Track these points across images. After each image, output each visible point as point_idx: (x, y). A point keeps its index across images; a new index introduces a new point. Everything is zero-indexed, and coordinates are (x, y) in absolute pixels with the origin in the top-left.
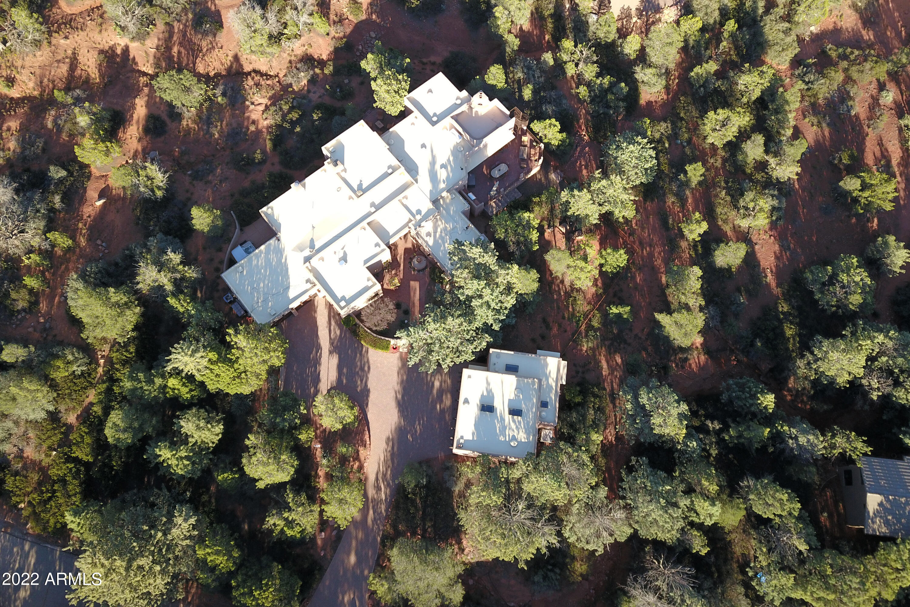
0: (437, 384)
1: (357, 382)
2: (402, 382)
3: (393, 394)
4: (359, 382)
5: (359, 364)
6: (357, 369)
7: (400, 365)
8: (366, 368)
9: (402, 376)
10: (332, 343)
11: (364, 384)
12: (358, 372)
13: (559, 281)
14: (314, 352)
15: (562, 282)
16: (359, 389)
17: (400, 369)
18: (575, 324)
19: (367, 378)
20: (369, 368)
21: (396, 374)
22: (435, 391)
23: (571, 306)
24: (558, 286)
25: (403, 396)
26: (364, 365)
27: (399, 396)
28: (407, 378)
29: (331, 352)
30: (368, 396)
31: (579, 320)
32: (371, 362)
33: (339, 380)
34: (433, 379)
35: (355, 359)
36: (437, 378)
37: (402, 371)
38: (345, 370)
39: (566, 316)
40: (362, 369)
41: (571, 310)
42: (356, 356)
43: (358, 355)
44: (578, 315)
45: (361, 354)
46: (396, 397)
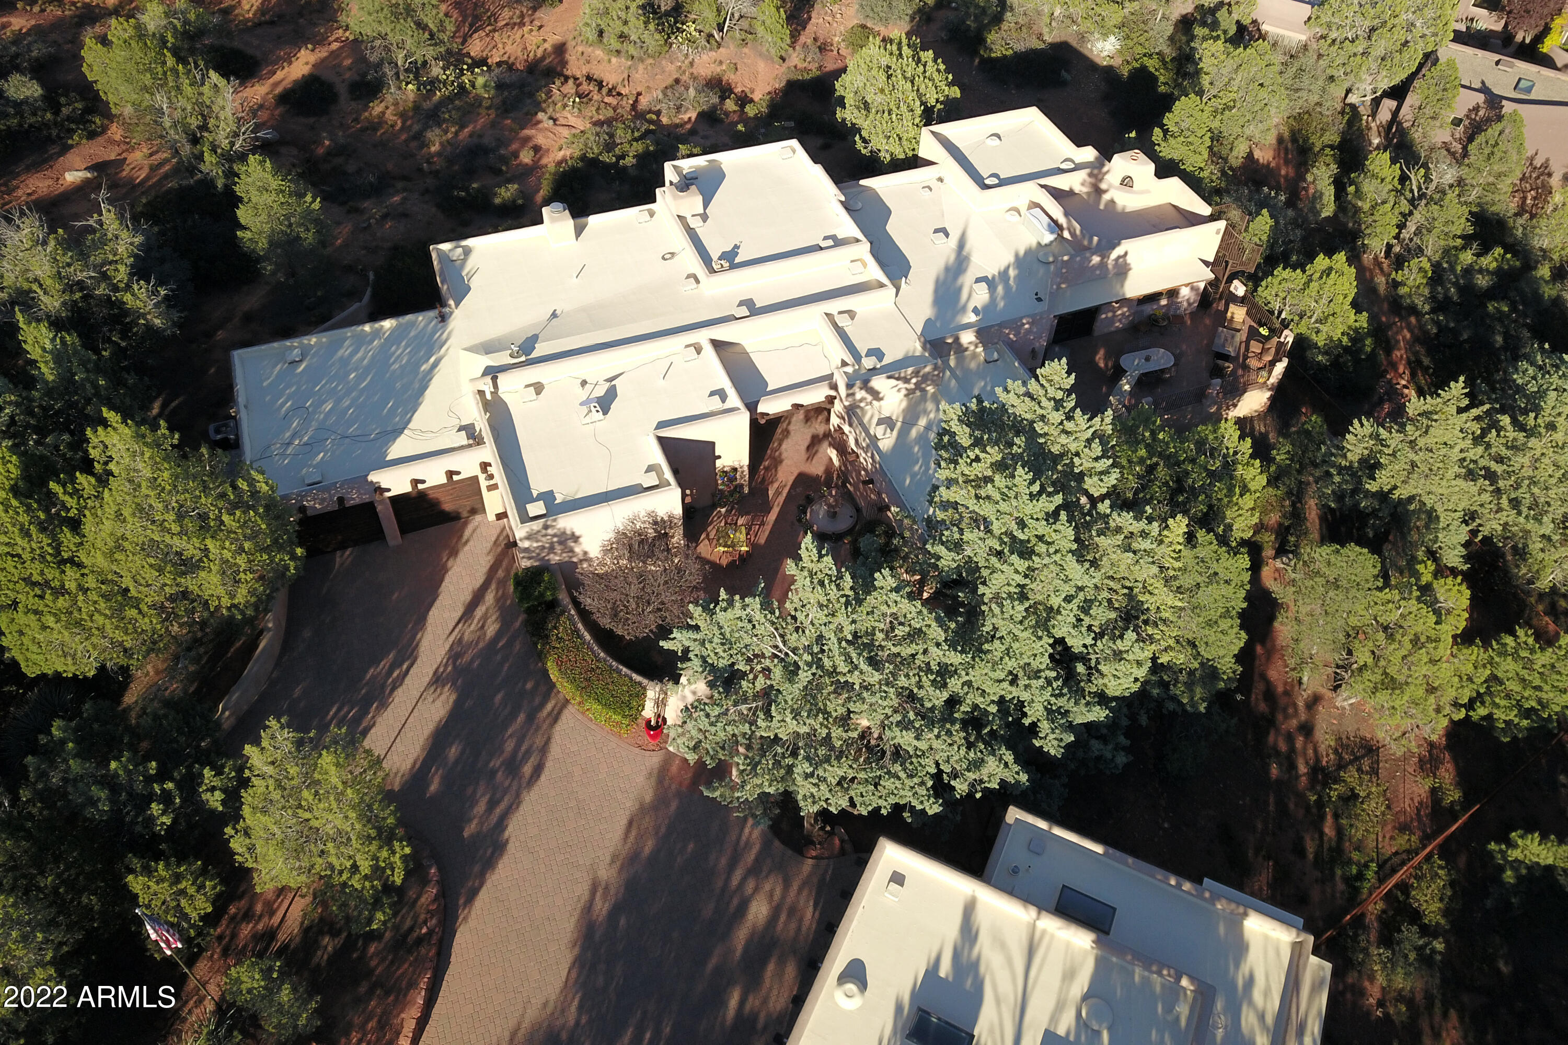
0: (759, 910)
1: (474, 803)
2: (633, 858)
3: (582, 890)
4: (481, 807)
5: (509, 746)
6: (496, 763)
7: (648, 797)
8: (527, 769)
9: (640, 837)
10: (454, 654)
11: (494, 818)
12: (493, 773)
13: (1294, 723)
14: (384, 664)
15: (1307, 729)
16: (469, 830)
17: (643, 810)
18: (1341, 886)
19: (516, 803)
20: (538, 770)
21: (624, 822)
22: (741, 936)
23: (1329, 819)
24: (1290, 738)
25: (615, 912)
26: (528, 753)
27: (601, 908)
28: (655, 853)
29: (437, 680)
30: (489, 864)
31: (1360, 876)
32: (555, 750)
33: (419, 776)
34: (750, 885)
35: (505, 725)
36: (767, 887)
37: (648, 822)
38: (453, 752)
39: (1310, 848)
40: (513, 766)
41: (1329, 829)
42: (513, 716)
43: (521, 718)
44: (1355, 856)
45: (531, 717)
46: (588, 908)
